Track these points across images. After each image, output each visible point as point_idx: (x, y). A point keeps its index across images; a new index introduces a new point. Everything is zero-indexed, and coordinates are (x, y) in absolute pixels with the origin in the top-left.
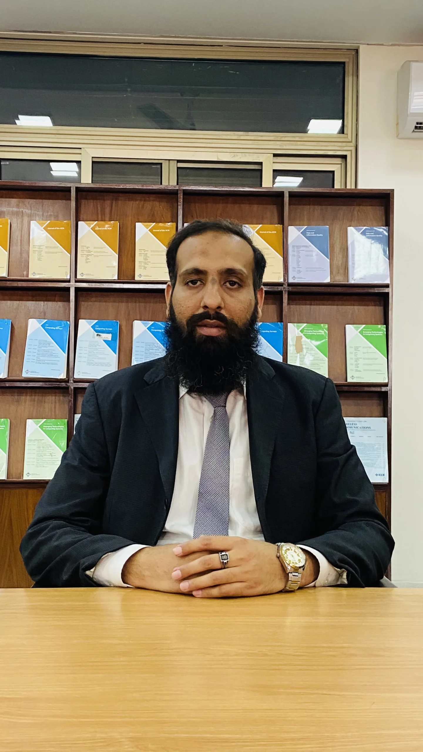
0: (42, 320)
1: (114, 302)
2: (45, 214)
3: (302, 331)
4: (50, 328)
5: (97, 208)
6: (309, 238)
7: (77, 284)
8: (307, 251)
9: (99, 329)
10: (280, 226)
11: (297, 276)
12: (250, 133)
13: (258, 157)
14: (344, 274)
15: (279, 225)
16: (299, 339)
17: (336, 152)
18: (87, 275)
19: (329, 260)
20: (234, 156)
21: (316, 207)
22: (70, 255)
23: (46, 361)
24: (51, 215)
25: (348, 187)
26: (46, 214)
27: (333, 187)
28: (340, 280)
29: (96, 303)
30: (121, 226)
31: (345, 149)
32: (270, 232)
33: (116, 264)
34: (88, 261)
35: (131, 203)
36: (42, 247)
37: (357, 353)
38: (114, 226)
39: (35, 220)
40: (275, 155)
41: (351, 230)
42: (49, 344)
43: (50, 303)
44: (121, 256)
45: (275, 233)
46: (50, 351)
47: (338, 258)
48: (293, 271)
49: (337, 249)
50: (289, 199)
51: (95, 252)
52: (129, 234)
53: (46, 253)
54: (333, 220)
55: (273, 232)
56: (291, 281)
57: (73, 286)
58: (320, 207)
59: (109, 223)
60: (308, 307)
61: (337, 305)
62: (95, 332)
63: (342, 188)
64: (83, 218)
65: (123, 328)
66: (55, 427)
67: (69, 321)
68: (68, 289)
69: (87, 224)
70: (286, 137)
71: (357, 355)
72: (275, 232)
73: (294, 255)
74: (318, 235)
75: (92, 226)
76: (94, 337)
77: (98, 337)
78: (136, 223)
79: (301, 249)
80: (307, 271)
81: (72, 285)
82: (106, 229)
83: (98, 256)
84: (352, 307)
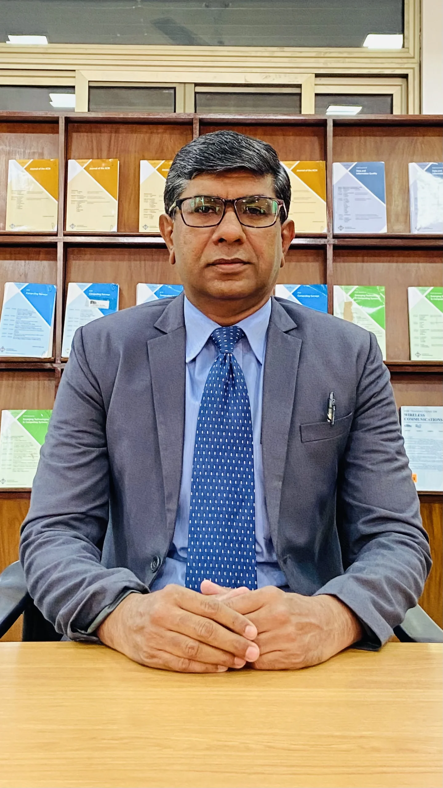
0: (22, 284)
1: (113, 260)
2: (27, 152)
3: (352, 296)
4: (31, 294)
5: (92, 141)
6: (361, 178)
7: (66, 237)
8: (357, 194)
9: (94, 294)
10: (323, 163)
11: (344, 225)
12: (286, 49)
13: (296, 78)
14: (406, 222)
15: (321, 161)
16: (348, 305)
17: (394, 71)
18: (78, 226)
19: (385, 205)
20: (266, 77)
21: (368, 138)
22: (57, 202)
23: (26, 336)
24: (34, 153)
25: (410, 112)
26: (29, 151)
27: (392, 112)
28: (399, 230)
29: (90, 262)
30: (122, 164)
31: (406, 66)
32: (309, 170)
33: (115, 212)
34: (80, 209)
35: (135, 135)
36: (22, 193)
37: (423, 324)
38: (112, 165)
39: (15, 159)
40: (317, 76)
41: (413, 166)
42: (31, 314)
43: (33, 263)
44: (121, 201)
45: (316, 172)
46: (31, 323)
47: (398, 203)
48: (341, 219)
49: (396, 191)
50: (334, 130)
51: (89, 198)
52: (132, 175)
53: (28, 199)
54: (390, 154)
55: (313, 170)
56: (337, 232)
57: (60, 241)
58: (372, 138)
59: (107, 160)
60: (360, 264)
61: (397, 262)
62: (88, 298)
63: (403, 114)
64: (74, 156)
65: (125, 293)
66: (38, 419)
67: (56, 285)
68: (54, 245)
69: (79, 163)
70: (330, 52)
71: (423, 326)
72: (316, 170)
73: (341, 199)
74: (371, 174)
75: (85, 165)
76: (87, 305)
77: (92, 304)
78: (142, 162)
79: (348, 192)
80: (357, 219)
81: (60, 239)
82: (103, 168)
83: (92, 203)
84: (416, 264)
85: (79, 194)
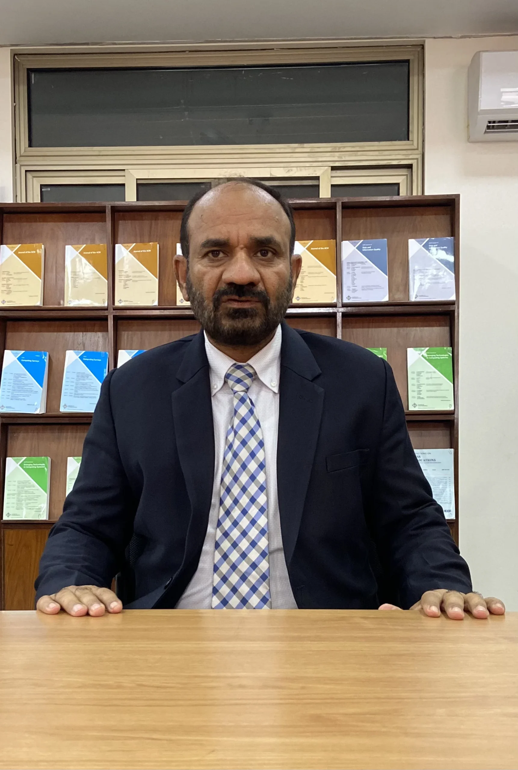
0: (79, 351)
1: (157, 330)
2: (80, 238)
4: (88, 360)
5: (136, 228)
6: (366, 254)
7: (115, 311)
8: (362, 268)
11: (352, 295)
12: (306, 145)
13: (315, 171)
14: (405, 292)
15: (331, 240)
17: (400, 162)
18: (125, 301)
19: (387, 277)
20: (289, 171)
21: (373, 218)
22: (107, 281)
23: (84, 395)
24: (87, 238)
25: (414, 194)
26: (84, 237)
28: (399, 298)
29: (137, 332)
30: (161, 248)
31: (411, 157)
32: (322, 248)
33: (156, 289)
34: (126, 286)
36: (77, 273)
38: (154, 248)
39: (71, 245)
40: (333, 168)
41: (412, 242)
42: (88, 377)
43: (89, 334)
44: (161, 280)
47: (398, 275)
48: (349, 290)
50: (342, 210)
51: (134, 277)
54: (392, 232)
55: (325, 248)
56: (345, 301)
57: (110, 314)
58: (378, 218)
59: (149, 244)
60: (366, 330)
61: (398, 327)
64: (121, 241)
67: (108, 351)
69: (124, 247)
71: (420, 381)
72: (328, 248)
73: (348, 273)
74: (375, 250)
75: (130, 248)
79: (356, 266)
80: (363, 290)
82: (145, 251)
83: (136, 281)
84: (415, 328)
85: (125, 274)
